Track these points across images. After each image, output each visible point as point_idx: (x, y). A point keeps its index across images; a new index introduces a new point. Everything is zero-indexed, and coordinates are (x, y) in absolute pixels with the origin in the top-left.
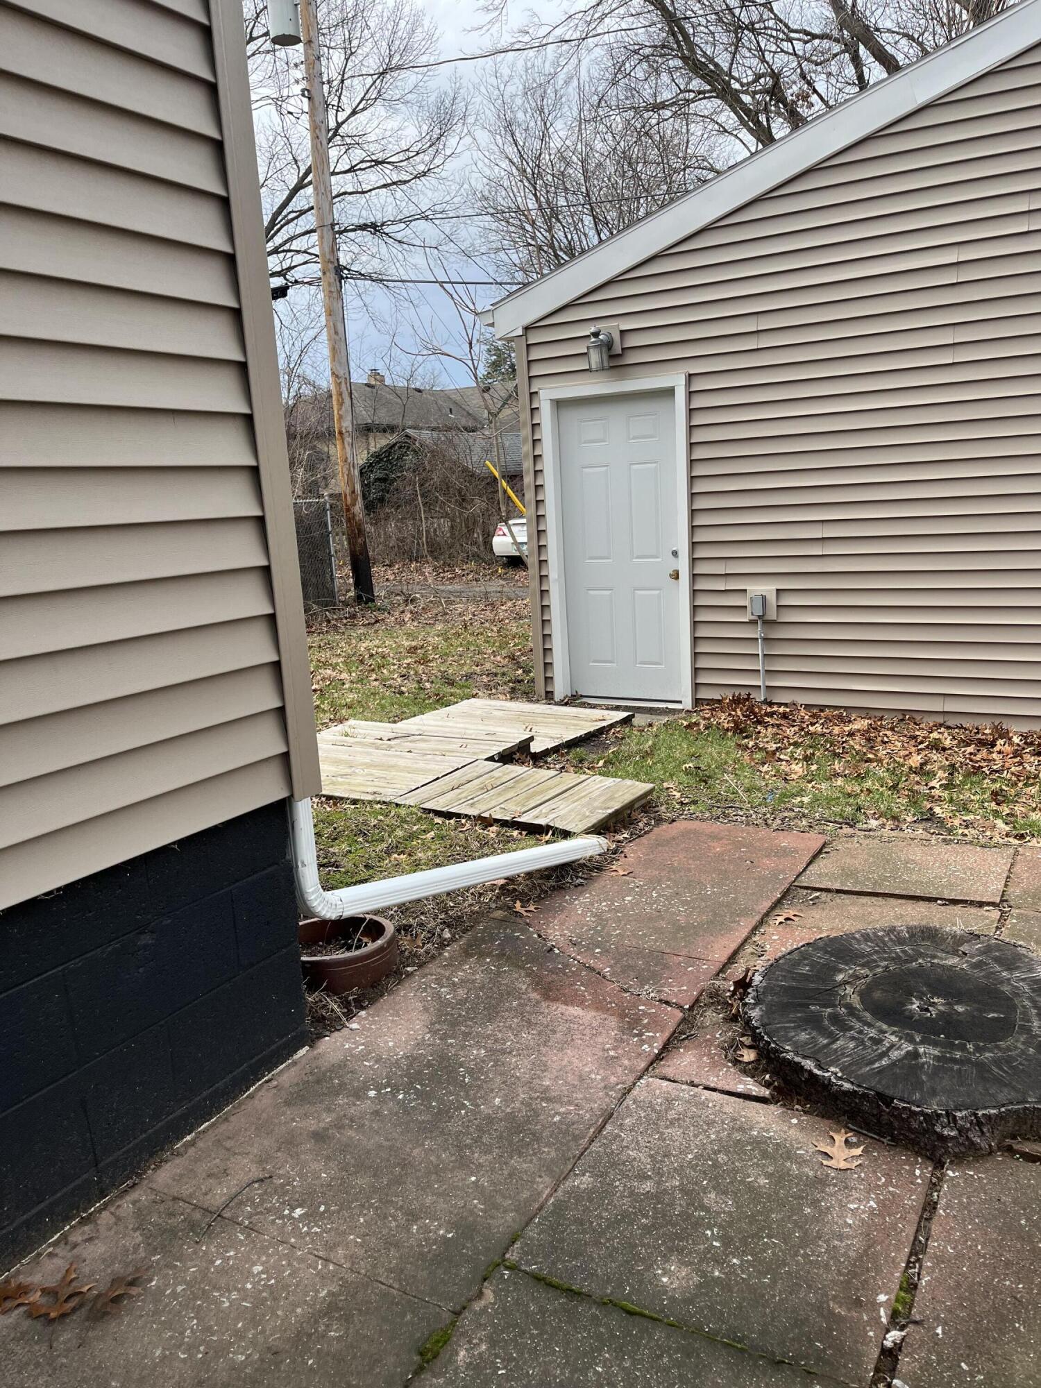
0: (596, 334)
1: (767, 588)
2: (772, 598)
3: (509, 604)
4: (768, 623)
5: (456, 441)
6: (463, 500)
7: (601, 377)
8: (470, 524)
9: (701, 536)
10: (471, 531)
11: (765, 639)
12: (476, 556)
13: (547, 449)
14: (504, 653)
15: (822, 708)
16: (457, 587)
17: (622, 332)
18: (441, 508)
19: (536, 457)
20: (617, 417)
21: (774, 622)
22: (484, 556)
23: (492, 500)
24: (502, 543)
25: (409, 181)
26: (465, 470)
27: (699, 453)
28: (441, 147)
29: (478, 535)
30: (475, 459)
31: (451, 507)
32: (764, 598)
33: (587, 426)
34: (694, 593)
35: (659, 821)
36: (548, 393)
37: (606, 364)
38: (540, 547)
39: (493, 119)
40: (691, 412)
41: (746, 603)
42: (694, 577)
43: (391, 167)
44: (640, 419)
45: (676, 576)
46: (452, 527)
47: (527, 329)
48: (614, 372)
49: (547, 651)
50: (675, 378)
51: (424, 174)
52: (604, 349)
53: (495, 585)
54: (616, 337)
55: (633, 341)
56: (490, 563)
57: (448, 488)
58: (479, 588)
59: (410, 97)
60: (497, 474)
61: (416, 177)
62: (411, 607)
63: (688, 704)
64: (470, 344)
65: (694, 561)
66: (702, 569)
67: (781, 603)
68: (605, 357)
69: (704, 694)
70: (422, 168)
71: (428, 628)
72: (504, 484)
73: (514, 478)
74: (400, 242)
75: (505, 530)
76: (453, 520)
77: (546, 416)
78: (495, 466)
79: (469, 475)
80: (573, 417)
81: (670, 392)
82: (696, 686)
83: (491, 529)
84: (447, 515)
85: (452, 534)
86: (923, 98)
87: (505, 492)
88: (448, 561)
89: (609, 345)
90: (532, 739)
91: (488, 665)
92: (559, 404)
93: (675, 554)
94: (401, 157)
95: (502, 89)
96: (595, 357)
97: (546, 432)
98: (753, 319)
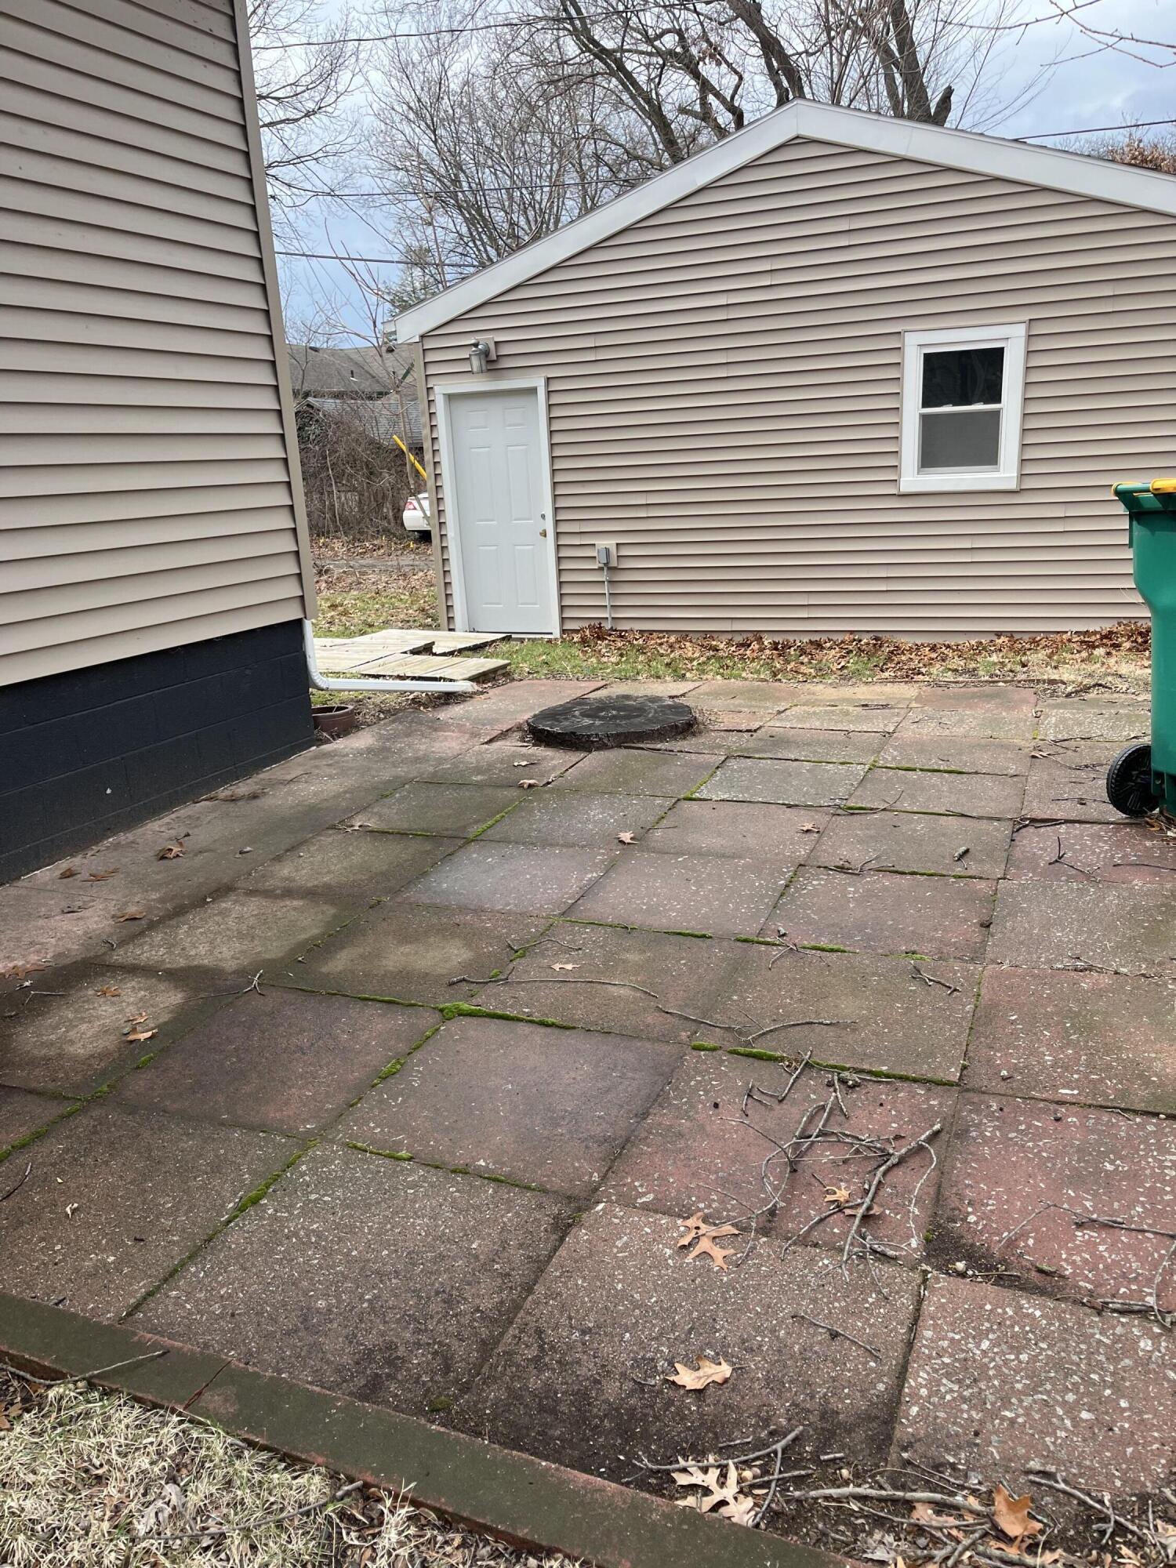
0: (476, 345)
1: (610, 542)
2: (613, 550)
3: (421, 574)
4: (612, 569)
5: (362, 411)
6: (371, 473)
7: (482, 378)
8: (380, 499)
9: (561, 503)
10: (380, 506)
11: (610, 582)
12: (386, 531)
13: (442, 432)
14: (415, 607)
15: (651, 632)
16: (370, 561)
17: (496, 343)
18: (348, 481)
19: (434, 439)
20: (495, 407)
21: (615, 568)
22: (396, 530)
23: (401, 473)
24: (414, 517)
25: (297, 120)
26: (372, 442)
27: (557, 439)
28: (333, 83)
29: (387, 509)
30: (382, 430)
31: (360, 480)
32: (607, 550)
33: (474, 416)
34: (558, 547)
35: (513, 680)
36: (441, 388)
37: (484, 368)
38: (439, 511)
39: (386, 62)
40: (550, 406)
41: (595, 554)
42: (558, 534)
43: (276, 103)
44: (515, 409)
45: (544, 534)
46: (360, 502)
47: (422, 337)
48: (493, 373)
49: (448, 596)
50: (538, 381)
51: (314, 112)
52: (483, 356)
53: (407, 560)
54: (492, 347)
55: (505, 350)
56: (401, 538)
57: (355, 460)
58: (392, 562)
59: (295, 26)
60: (404, 448)
61: (306, 116)
62: (325, 577)
63: (557, 634)
64: (374, 323)
65: (557, 522)
66: (562, 528)
67: (621, 554)
68: (483, 362)
69: (569, 626)
70: (311, 105)
71: (345, 595)
72: (412, 458)
73: (419, 450)
74: (289, 185)
75: (415, 503)
76: (361, 494)
77: (440, 406)
78: (402, 440)
79: (376, 447)
80: (463, 408)
81: (533, 391)
82: (563, 620)
83: (402, 503)
84: (354, 489)
85: (361, 510)
86: (701, 182)
87: (413, 465)
88: (358, 536)
89: (486, 353)
90: (433, 643)
91: (402, 616)
92: (450, 398)
93: (543, 516)
94: (288, 91)
95: (393, 28)
96: (475, 362)
97: (441, 420)
98: (592, 338)
